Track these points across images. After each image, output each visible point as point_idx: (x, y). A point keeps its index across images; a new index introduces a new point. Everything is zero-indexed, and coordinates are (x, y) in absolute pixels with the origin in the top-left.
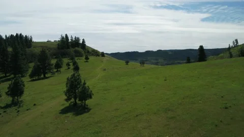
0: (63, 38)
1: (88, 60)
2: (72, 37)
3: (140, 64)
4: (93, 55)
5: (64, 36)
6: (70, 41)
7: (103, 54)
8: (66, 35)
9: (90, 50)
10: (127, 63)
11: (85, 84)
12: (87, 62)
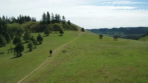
0: (44, 15)
1: (62, 34)
3: (113, 38)
5: (46, 14)
6: (51, 17)
7: (83, 30)
8: (48, 12)
10: (101, 37)
12: (61, 36)
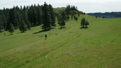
1: (79, 16)
2: (71, 6)
3: (102, 18)
4: (81, 14)
6: (71, 7)
8: (69, 5)
9: (79, 12)
10: (96, 17)
11: (87, 21)
